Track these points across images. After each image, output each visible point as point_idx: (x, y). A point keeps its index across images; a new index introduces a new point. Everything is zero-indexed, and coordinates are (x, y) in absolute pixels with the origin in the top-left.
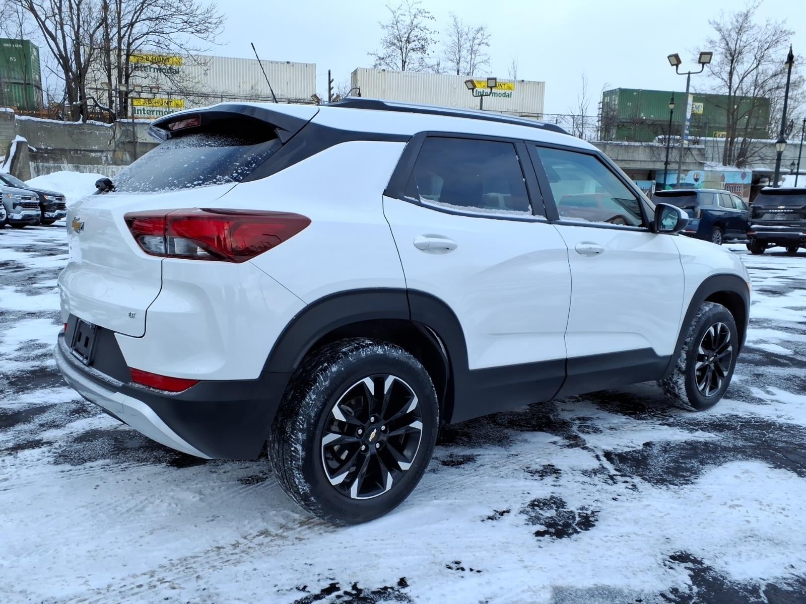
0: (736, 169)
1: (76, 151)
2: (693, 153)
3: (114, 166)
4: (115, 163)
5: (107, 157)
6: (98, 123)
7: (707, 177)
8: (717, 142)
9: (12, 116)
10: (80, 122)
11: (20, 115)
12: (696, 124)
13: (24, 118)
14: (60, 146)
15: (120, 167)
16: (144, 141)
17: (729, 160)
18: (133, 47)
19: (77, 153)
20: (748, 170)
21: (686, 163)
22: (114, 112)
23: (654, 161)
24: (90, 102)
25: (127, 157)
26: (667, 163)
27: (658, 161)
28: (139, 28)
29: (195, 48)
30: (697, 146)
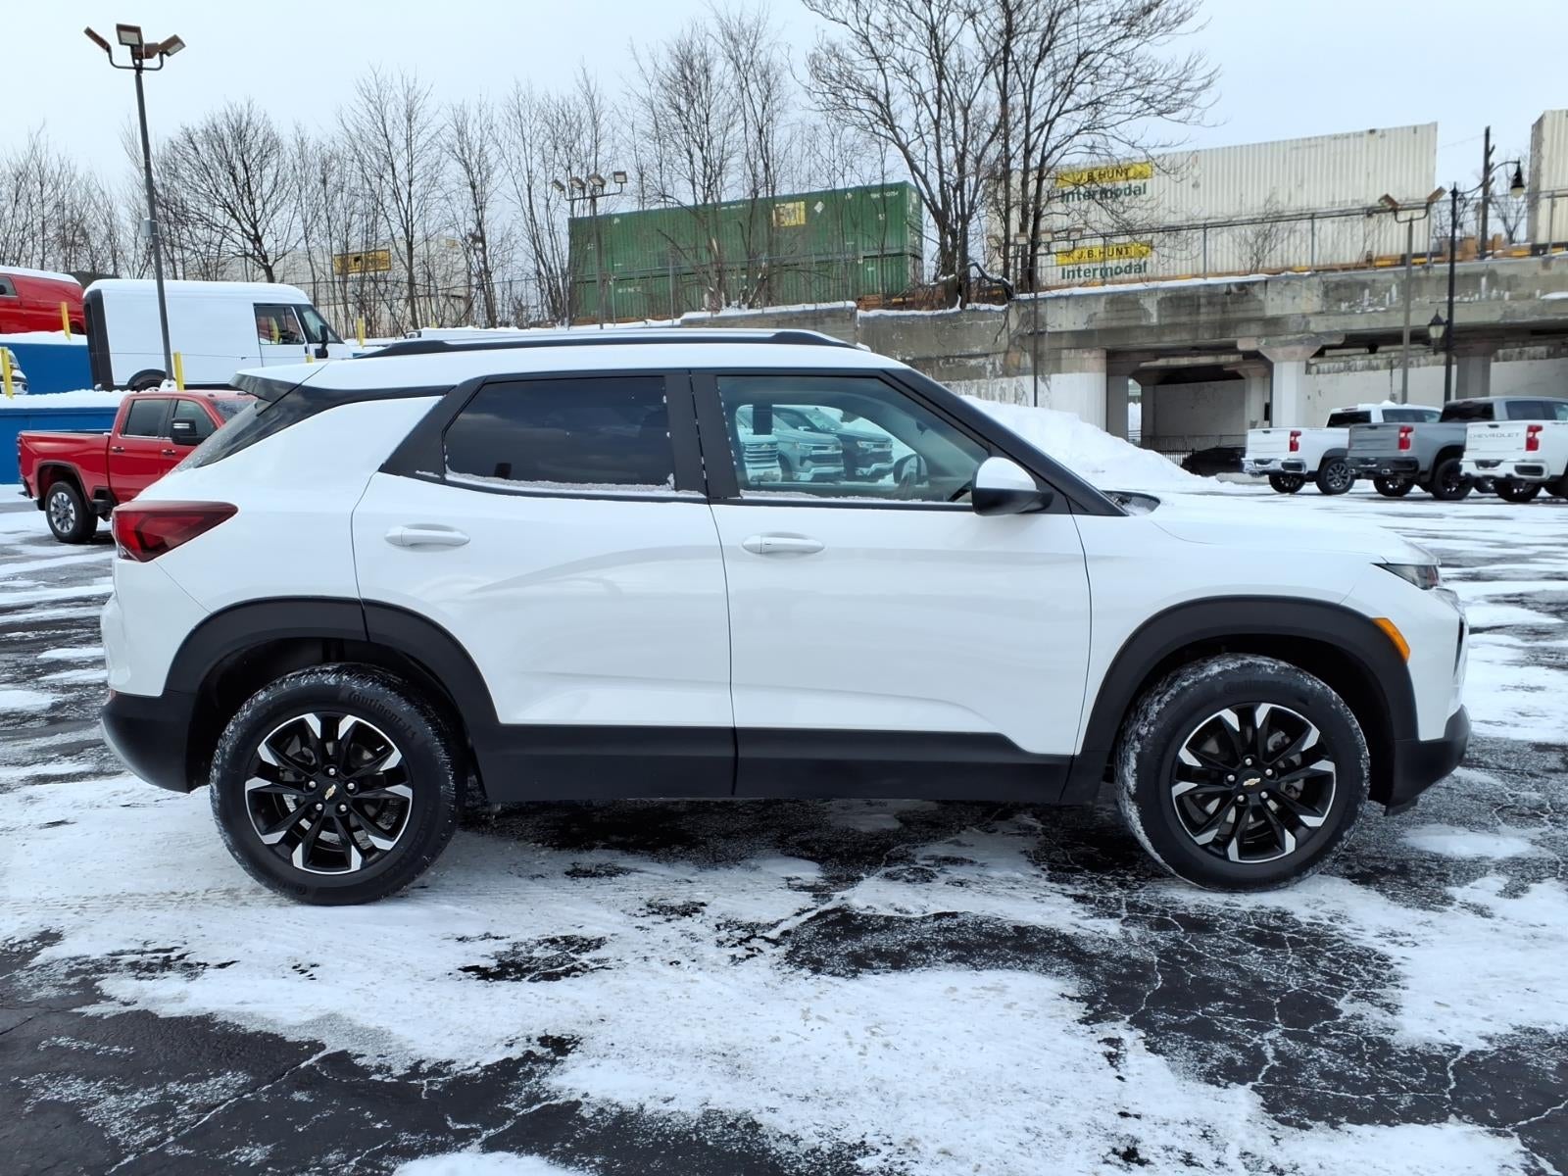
1: (947, 358)
3: (1006, 379)
4: (1007, 374)
5: (994, 364)
6: (984, 307)
9: (852, 313)
10: (957, 308)
11: (867, 308)
13: (873, 313)
14: (924, 354)
15: (1014, 379)
16: (1058, 329)
18: (1049, 163)
19: (948, 362)
22: (1011, 283)
24: (974, 272)
25: (1027, 361)
28: (1062, 127)
29: (1160, 144)
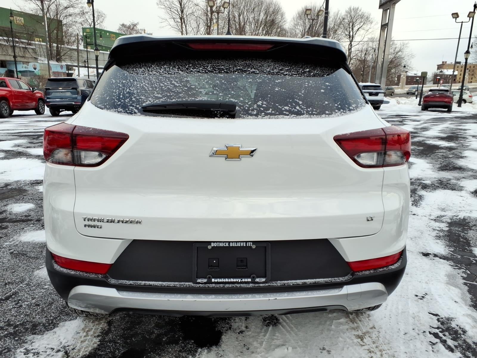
0: (57, 63)
2: (29, 51)
7: (41, 67)
8: (41, 45)
12: (26, 32)
17: (51, 57)
20: (64, 63)
21: (26, 57)
23: (5, 55)
26: (15, 57)
27: (8, 55)
30: (31, 47)
